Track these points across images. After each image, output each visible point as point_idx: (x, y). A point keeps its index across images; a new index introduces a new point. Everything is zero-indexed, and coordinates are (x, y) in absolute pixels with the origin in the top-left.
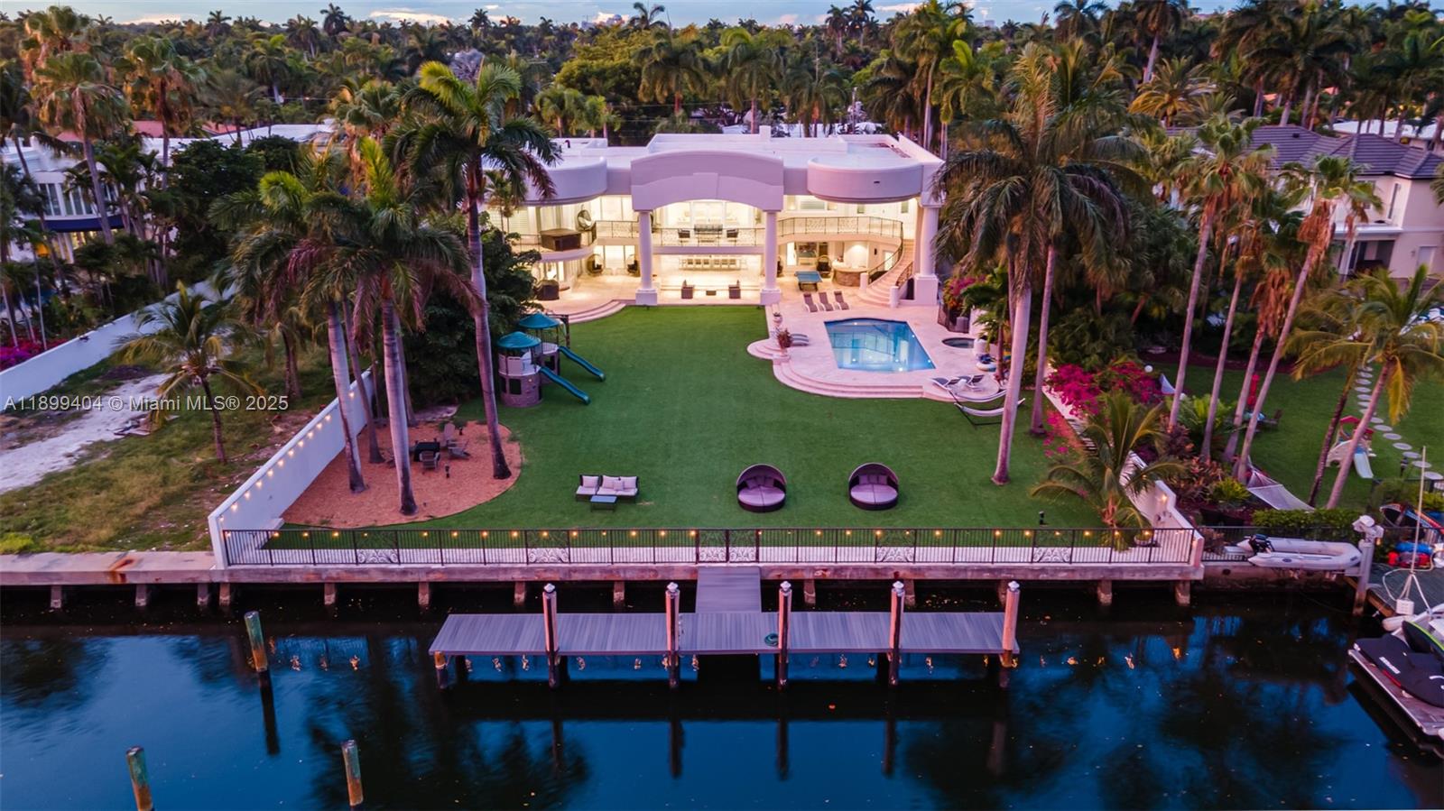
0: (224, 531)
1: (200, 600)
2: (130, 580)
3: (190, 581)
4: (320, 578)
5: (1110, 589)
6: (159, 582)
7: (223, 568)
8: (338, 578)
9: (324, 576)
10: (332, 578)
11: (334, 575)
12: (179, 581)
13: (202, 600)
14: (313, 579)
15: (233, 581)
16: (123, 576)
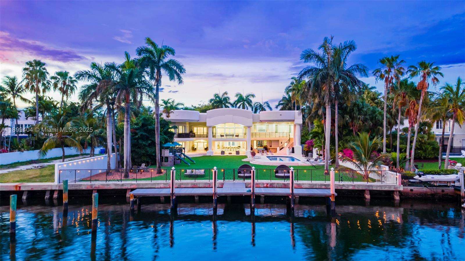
0: (60, 170)
1: (46, 197)
2: (22, 189)
3: (44, 189)
4: (92, 188)
5: (369, 194)
6: (33, 190)
7: (57, 184)
8: (99, 188)
9: (93, 187)
10: (96, 188)
11: (97, 186)
12: (40, 189)
13: (47, 196)
14: (89, 188)
15: (59, 189)
16: (20, 187)
